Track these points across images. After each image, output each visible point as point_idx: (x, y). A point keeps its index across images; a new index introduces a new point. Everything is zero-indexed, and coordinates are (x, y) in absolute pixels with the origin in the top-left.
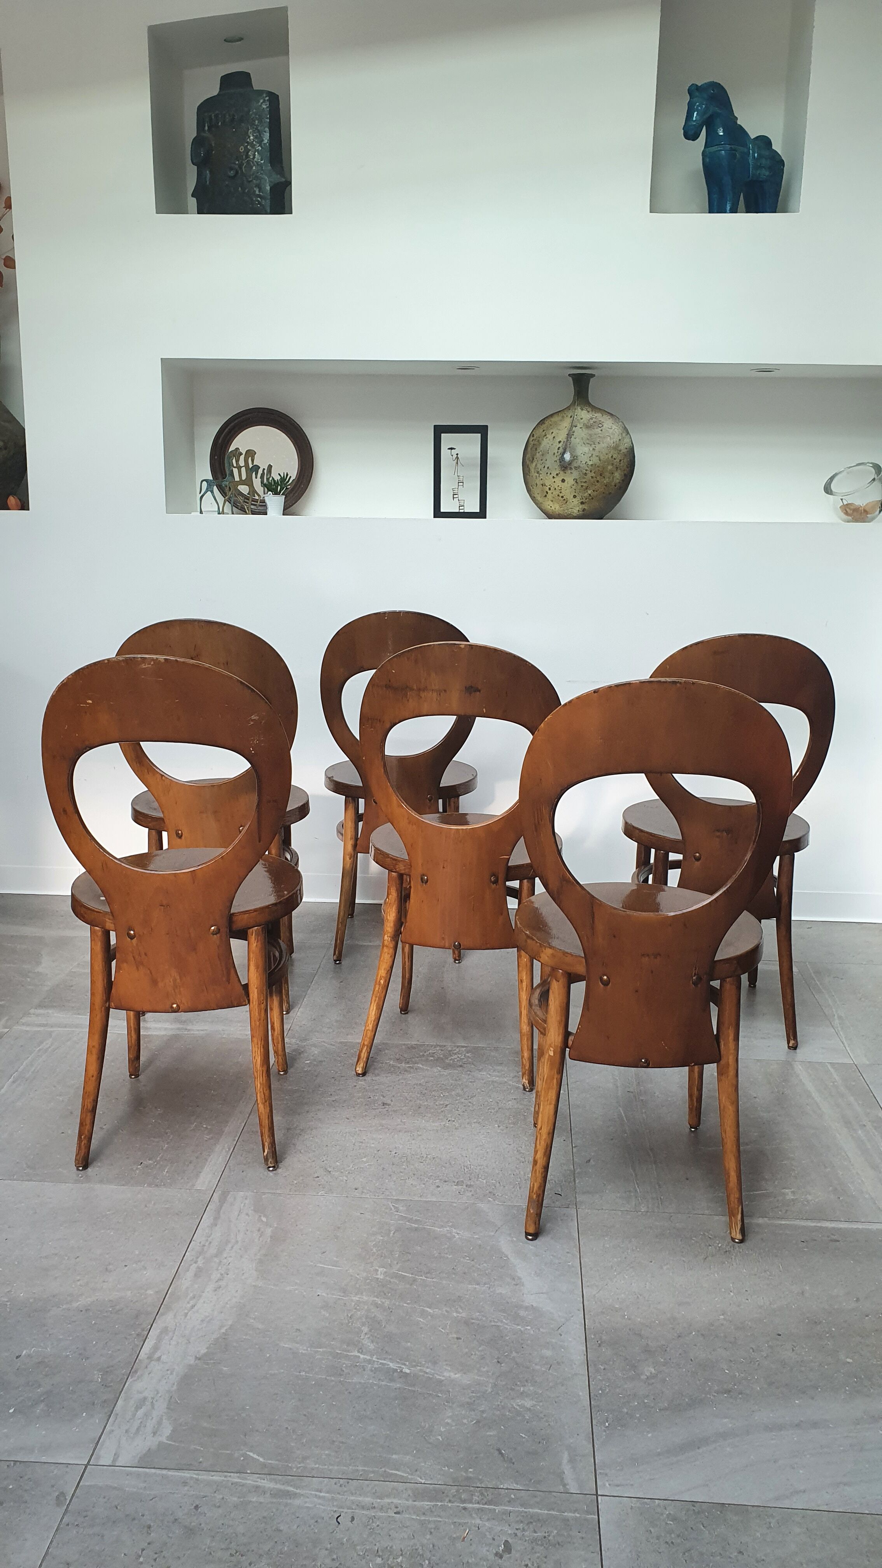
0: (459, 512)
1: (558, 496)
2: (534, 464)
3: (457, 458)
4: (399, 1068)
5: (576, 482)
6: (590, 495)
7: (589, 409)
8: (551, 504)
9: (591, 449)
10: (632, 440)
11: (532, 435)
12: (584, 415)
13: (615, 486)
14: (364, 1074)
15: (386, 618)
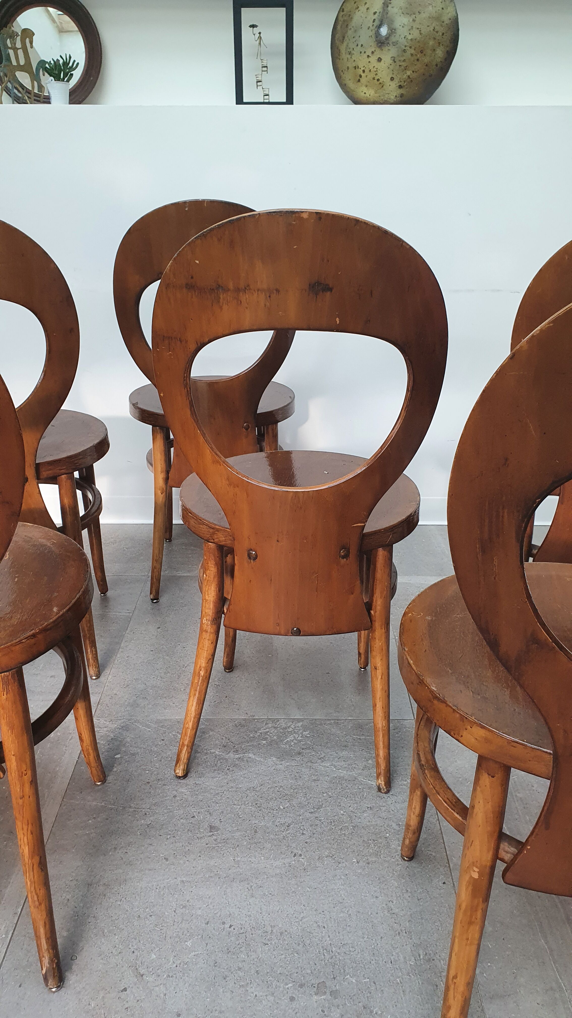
0: (264, 102)
1: (374, 79)
2: (345, 44)
3: (260, 38)
4: (226, 760)
5: (394, 61)
6: (409, 76)
8: (365, 89)
9: (411, 20)
10: (456, 9)
11: (342, 10)
13: (437, 65)
14: (185, 776)
15: (187, 209)
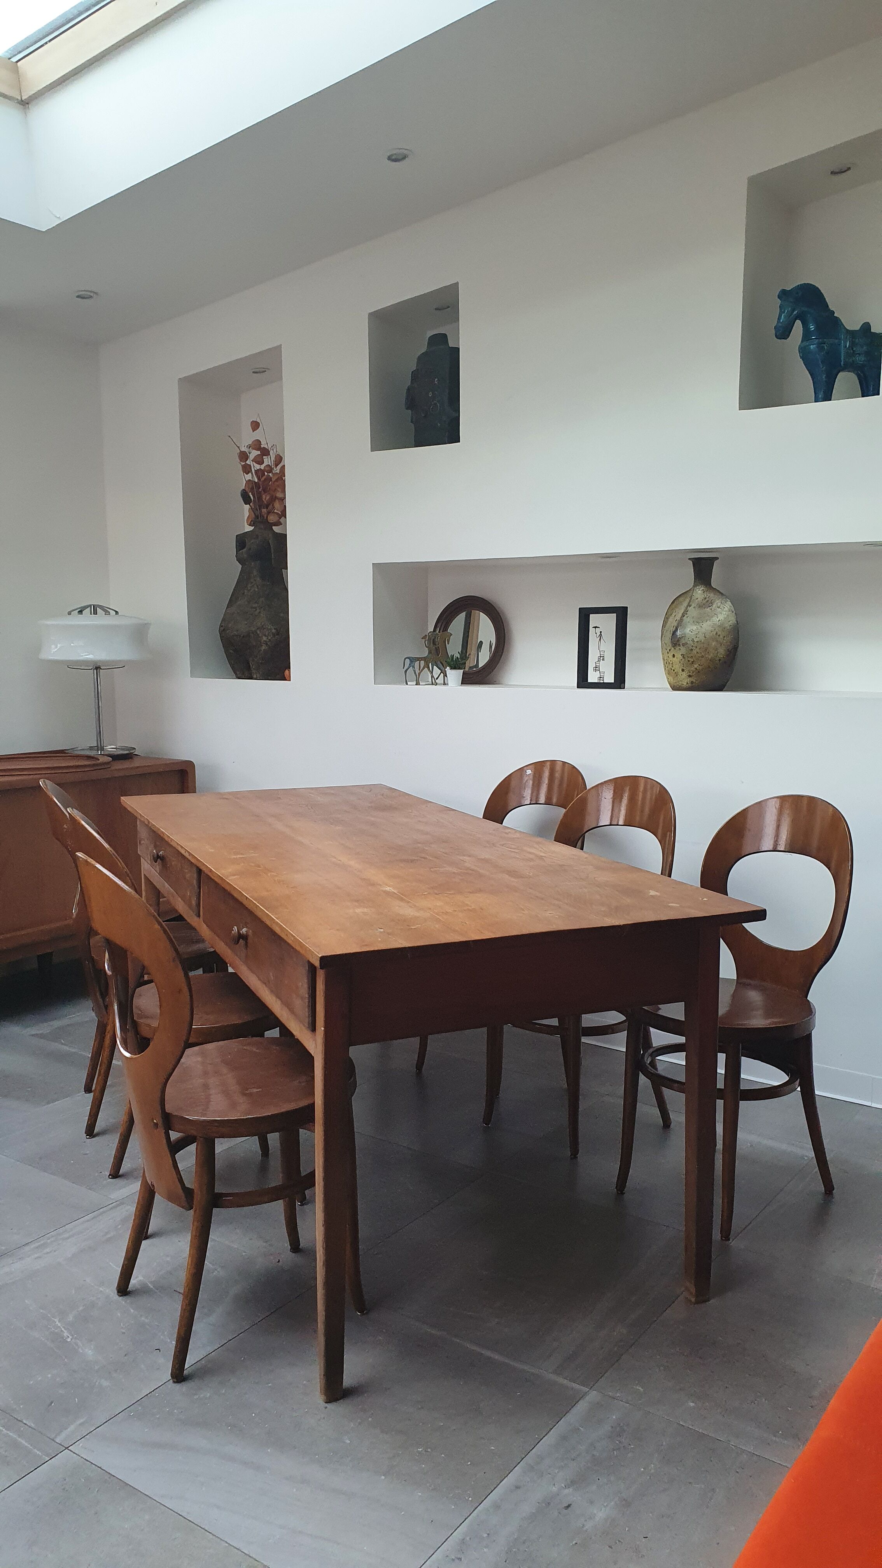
1: (671, 669)
5: (684, 657)
6: (696, 668)
7: (705, 589)
8: (674, 677)
9: (699, 627)
12: (700, 593)
13: (720, 660)
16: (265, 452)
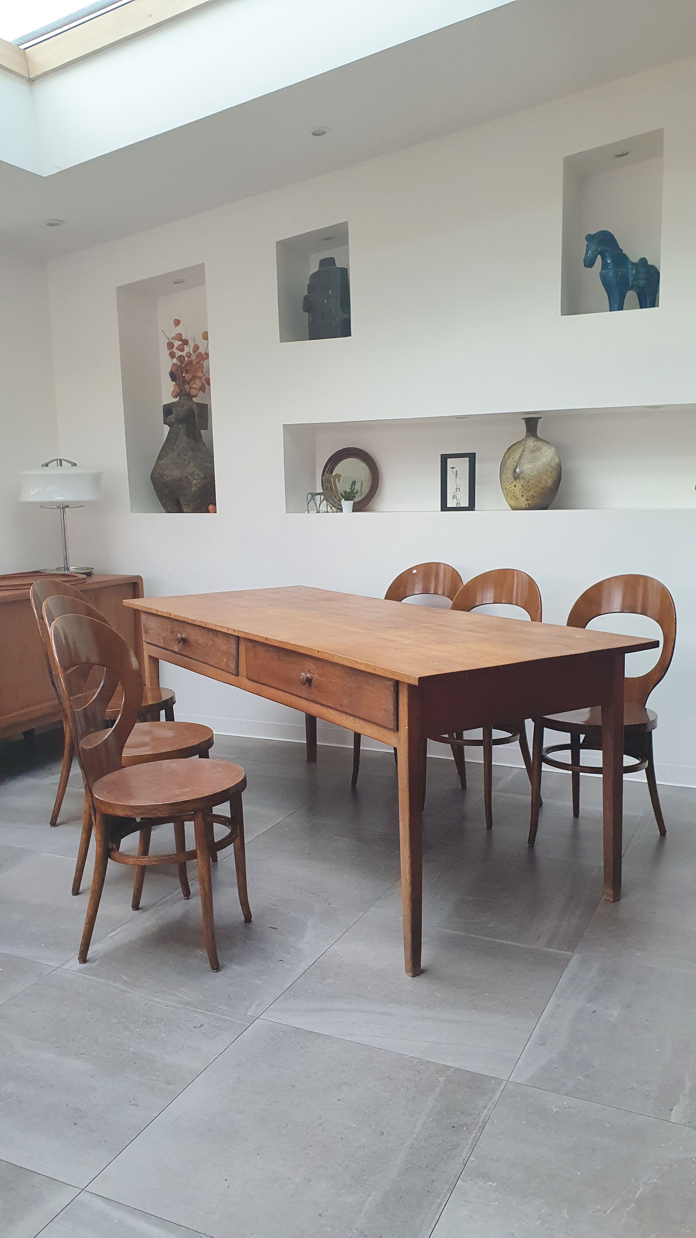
0: (457, 507)
1: (513, 495)
2: (504, 473)
3: (456, 474)
5: (523, 487)
6: (532, 495)
7: (535, 440)
8: (513, 501)
9: (533, 465)
11: (504, 457)
12: (531, 443)
13: (549, 488)
16: (185, 342)
